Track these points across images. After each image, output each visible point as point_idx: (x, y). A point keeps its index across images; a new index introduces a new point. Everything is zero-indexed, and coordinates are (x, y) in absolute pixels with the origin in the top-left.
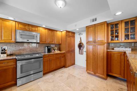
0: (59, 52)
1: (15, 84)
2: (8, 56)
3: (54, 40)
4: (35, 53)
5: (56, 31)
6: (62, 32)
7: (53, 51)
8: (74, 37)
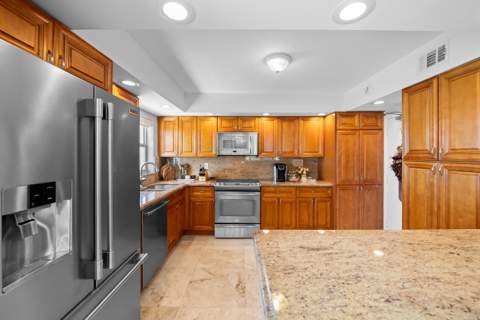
0: (313, 182)
1: (212, 233)
2: (208, 180)
3: (296, 147)
4: (250, 178)
5: (306, 118)
6: (324, 117)
7: (294, 178)
8: (381, 129)
